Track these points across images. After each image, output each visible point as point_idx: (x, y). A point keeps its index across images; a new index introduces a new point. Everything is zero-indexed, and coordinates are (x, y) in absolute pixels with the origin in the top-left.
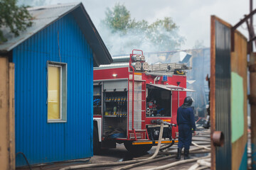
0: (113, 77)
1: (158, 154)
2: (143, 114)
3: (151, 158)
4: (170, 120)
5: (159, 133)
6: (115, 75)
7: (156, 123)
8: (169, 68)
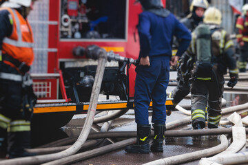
1: (88, 139)
2: (53, 31)
3: (71, 149)
4: (121, 49)
5: (92, 83)
7: (85, 55)
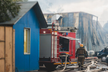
0: (44, 33)
2: (57, 50)
6: (44, 32)
7: (63, 54)
8: (68, 29)
